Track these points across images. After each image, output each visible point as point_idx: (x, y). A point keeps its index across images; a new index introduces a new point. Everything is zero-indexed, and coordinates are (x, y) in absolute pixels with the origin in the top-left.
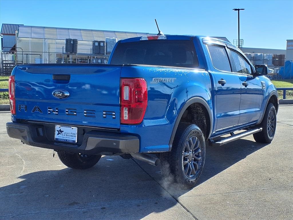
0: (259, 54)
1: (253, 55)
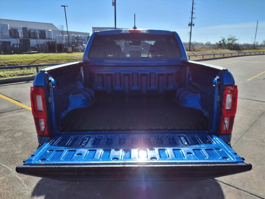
1: (76, 36)
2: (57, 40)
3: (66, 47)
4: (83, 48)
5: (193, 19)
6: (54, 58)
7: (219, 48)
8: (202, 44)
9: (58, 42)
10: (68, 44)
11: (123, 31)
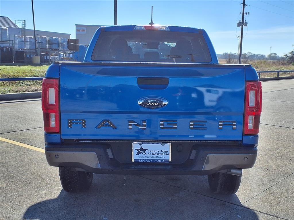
0: (54, 38)
1: (48, 38)
2: (16, 44)
3: (30, 56)
4: (59, 58)
5: (245, 14)
6: (10, 73)
7: (291, 63)
8: (263, 56)
9: (17, 47)
10: (35, 51)
11: (137, 26)
